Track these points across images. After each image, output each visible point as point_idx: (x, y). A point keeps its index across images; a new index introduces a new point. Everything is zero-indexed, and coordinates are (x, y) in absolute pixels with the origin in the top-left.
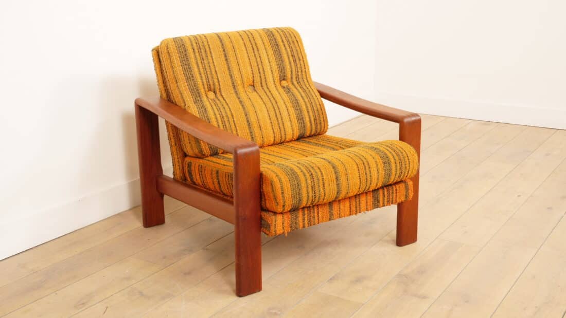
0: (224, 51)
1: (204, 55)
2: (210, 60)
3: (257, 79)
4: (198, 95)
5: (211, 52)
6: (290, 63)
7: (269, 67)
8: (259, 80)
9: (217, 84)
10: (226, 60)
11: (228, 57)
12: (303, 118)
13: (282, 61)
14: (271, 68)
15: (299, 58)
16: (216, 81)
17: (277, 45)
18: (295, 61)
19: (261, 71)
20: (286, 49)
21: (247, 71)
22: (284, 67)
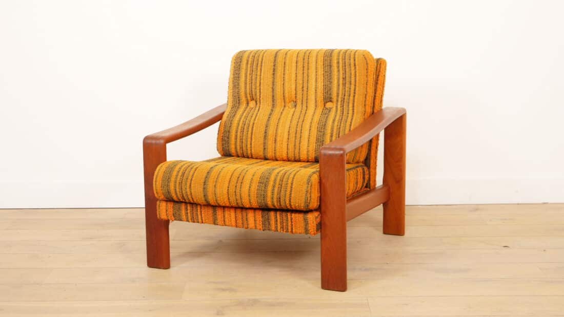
0: (274, 66)
1: (254, 67)
2: (259, 73)
3: (299, 96)
4: (238, 102)
5: (261, 66)
6: (339, 85)
7: (314, 87)
8: (301, 98)
9: (258, 94)
10: (274, 74)
11: (276, 73)
12: (323, 141)
13: (331, 83)
14: (316, 88)
15: (350, 82)
16: (258, 91)
17: (331, 66)
18: (344, 84)
19: (305, 89)
20: (339, 71)
21: (290, 87)
22: (330, 89)
